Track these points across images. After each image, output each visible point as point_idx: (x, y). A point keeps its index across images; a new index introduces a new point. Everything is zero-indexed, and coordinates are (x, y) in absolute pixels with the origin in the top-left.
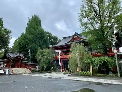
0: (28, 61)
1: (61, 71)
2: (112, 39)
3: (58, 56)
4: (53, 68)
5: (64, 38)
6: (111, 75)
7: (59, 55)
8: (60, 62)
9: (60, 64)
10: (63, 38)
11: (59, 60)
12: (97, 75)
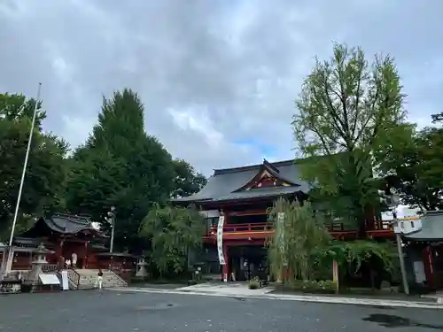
0: (105, 246)
1: (225, 280)
2: (389, 197)
3: (216, 231)
4: (199, 269)
5: (218, 173)
6: (388, 289)
7: (220, 230)
8: (220, 252)
9: (221, 258)
10: (216, 171)
11: (220, 244)
12: (351, 289)
